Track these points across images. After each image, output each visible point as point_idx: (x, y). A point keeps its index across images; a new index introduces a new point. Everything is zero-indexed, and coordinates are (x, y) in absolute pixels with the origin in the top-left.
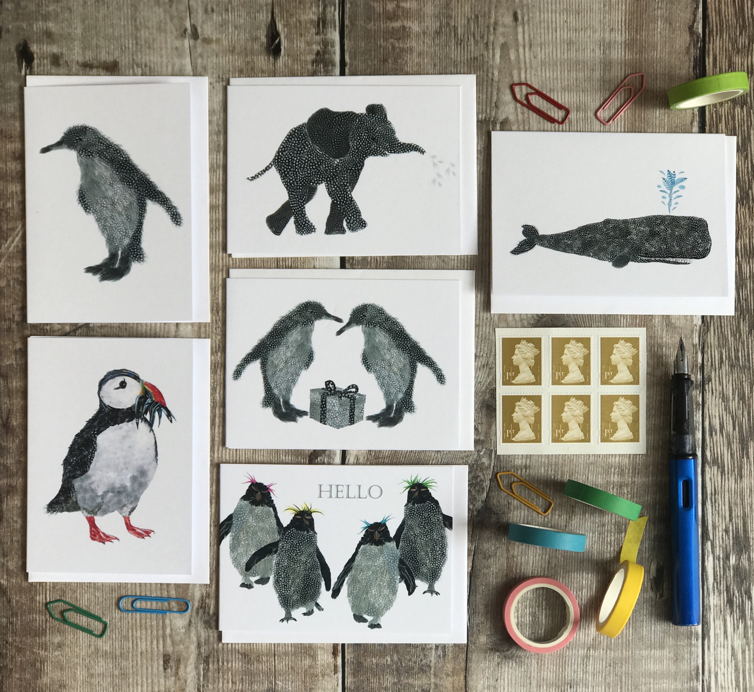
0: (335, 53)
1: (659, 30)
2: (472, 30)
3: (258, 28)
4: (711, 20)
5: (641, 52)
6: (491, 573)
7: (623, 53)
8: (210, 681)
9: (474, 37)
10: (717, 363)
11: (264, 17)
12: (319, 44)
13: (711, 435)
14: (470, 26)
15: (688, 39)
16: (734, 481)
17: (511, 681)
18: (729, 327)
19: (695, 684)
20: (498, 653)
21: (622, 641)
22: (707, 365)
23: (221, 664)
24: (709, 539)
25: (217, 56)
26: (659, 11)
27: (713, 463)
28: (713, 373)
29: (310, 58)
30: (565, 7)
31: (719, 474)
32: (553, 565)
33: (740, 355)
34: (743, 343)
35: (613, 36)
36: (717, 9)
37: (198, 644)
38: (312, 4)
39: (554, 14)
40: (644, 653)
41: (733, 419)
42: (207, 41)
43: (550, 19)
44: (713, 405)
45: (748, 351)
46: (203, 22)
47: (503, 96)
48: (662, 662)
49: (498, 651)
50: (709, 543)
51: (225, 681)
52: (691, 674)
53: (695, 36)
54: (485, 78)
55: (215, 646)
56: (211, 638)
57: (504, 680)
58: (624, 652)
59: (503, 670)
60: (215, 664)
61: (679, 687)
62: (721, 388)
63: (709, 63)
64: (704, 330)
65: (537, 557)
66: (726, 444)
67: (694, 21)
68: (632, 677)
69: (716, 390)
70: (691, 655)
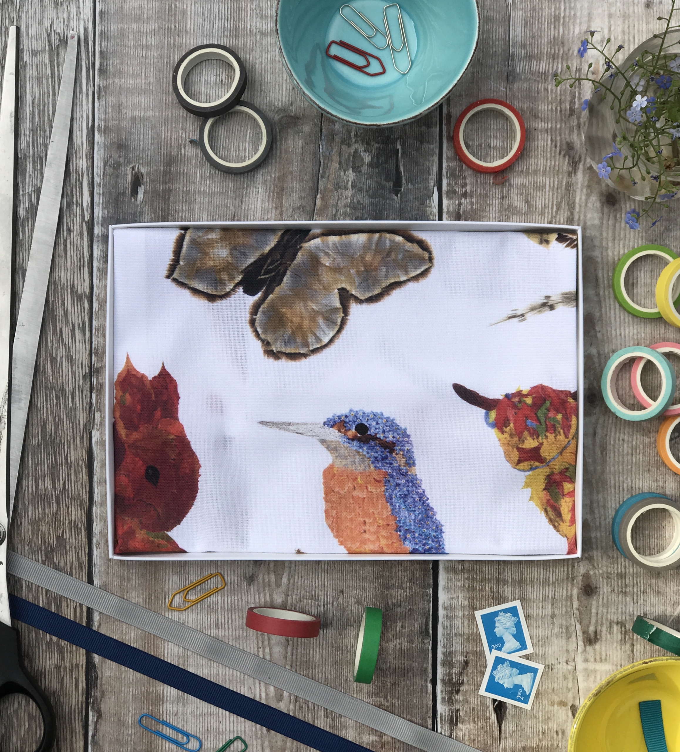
0: (442, 692)
1: (131, 714)
2: (310, 714)
3: (513, 716)
4: (80, 724)
5: (148, 693)
6: (298, 192)
7: (165, 692)
8: (569, 92)
9: (308, 707)
10: (77, 393)
11: (508, 726)
12: (456, 700)
13: (84, 323)
14: (312, 718)
15: (102, 706)
16: (62, 279)
17: (279, 87)
18: (65, 428)
19: (101, 83)
20: (292, 114)
21: (172, 125)
22: (87, 392)
23: (559, 108)
24: (86, 222)
25: (553, 689)
26: (130, 732)
27: (82, 297)
28: (81, 383)
29: (465, 688)
30: (221, 736)
31: (76, 286)
32: (237, 199)
33: (55, 401)
34: (52, 412)
35: (175, 709)
36: (74, 734)
37: (579, 127)
38: (463, 739)
39: (232, 729)
40: (150, 113)
41: (62, 339)
42: (562, 704)
43: (235, 725)
44: (81, 353)
45: (47, 404)
46: (566, 721)
47: (281, 651)
48: (133, 104)
49: (291, 116)
50: (86, 219)
51: (554, 91)
52: (106, 92)
53: (96, 708)
54: (298, 668)
55: (563, 125)
56: (567, 133)
57: (286, 89)
58: (170, 114)
59: (287, 99)
60: (563, 109)
61: (117, 80)
62: (74, 369)
63: (82, 683)
64: (90, 425)
65: (253, 207)
66: (69, 314)
67: (96, 723)
68: (163, 90)
69: (78, 367)
70: (105, 111)
